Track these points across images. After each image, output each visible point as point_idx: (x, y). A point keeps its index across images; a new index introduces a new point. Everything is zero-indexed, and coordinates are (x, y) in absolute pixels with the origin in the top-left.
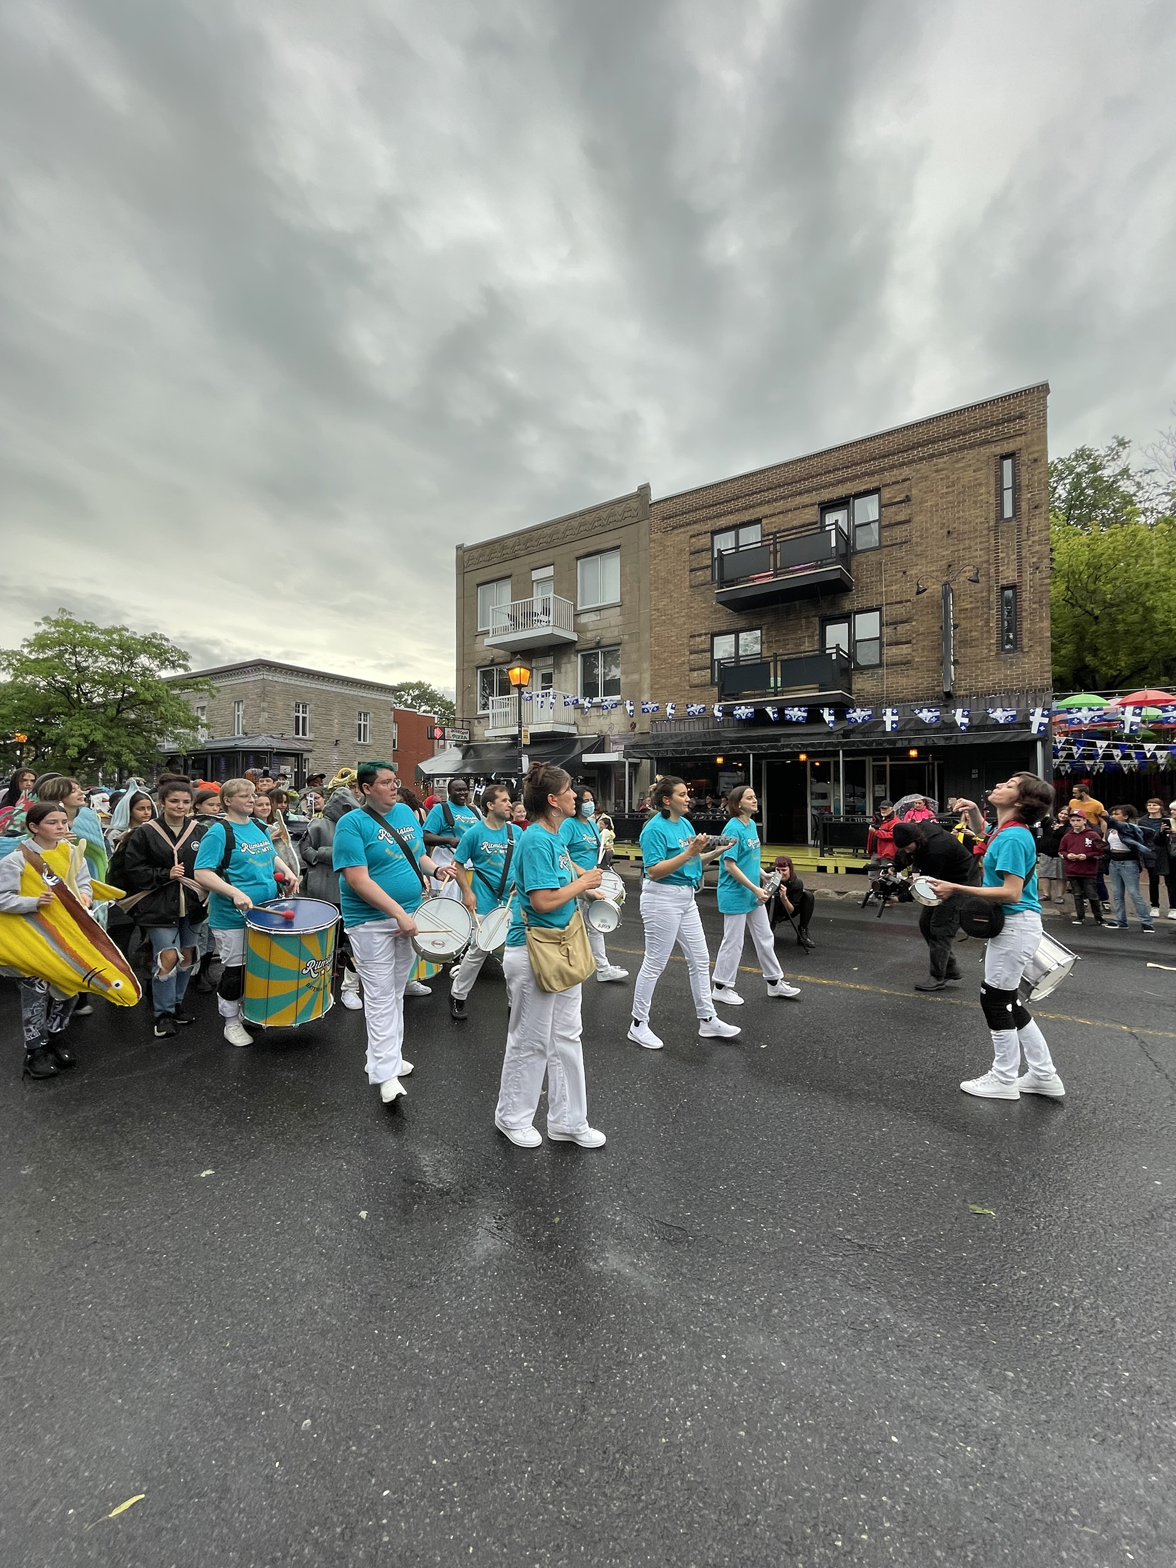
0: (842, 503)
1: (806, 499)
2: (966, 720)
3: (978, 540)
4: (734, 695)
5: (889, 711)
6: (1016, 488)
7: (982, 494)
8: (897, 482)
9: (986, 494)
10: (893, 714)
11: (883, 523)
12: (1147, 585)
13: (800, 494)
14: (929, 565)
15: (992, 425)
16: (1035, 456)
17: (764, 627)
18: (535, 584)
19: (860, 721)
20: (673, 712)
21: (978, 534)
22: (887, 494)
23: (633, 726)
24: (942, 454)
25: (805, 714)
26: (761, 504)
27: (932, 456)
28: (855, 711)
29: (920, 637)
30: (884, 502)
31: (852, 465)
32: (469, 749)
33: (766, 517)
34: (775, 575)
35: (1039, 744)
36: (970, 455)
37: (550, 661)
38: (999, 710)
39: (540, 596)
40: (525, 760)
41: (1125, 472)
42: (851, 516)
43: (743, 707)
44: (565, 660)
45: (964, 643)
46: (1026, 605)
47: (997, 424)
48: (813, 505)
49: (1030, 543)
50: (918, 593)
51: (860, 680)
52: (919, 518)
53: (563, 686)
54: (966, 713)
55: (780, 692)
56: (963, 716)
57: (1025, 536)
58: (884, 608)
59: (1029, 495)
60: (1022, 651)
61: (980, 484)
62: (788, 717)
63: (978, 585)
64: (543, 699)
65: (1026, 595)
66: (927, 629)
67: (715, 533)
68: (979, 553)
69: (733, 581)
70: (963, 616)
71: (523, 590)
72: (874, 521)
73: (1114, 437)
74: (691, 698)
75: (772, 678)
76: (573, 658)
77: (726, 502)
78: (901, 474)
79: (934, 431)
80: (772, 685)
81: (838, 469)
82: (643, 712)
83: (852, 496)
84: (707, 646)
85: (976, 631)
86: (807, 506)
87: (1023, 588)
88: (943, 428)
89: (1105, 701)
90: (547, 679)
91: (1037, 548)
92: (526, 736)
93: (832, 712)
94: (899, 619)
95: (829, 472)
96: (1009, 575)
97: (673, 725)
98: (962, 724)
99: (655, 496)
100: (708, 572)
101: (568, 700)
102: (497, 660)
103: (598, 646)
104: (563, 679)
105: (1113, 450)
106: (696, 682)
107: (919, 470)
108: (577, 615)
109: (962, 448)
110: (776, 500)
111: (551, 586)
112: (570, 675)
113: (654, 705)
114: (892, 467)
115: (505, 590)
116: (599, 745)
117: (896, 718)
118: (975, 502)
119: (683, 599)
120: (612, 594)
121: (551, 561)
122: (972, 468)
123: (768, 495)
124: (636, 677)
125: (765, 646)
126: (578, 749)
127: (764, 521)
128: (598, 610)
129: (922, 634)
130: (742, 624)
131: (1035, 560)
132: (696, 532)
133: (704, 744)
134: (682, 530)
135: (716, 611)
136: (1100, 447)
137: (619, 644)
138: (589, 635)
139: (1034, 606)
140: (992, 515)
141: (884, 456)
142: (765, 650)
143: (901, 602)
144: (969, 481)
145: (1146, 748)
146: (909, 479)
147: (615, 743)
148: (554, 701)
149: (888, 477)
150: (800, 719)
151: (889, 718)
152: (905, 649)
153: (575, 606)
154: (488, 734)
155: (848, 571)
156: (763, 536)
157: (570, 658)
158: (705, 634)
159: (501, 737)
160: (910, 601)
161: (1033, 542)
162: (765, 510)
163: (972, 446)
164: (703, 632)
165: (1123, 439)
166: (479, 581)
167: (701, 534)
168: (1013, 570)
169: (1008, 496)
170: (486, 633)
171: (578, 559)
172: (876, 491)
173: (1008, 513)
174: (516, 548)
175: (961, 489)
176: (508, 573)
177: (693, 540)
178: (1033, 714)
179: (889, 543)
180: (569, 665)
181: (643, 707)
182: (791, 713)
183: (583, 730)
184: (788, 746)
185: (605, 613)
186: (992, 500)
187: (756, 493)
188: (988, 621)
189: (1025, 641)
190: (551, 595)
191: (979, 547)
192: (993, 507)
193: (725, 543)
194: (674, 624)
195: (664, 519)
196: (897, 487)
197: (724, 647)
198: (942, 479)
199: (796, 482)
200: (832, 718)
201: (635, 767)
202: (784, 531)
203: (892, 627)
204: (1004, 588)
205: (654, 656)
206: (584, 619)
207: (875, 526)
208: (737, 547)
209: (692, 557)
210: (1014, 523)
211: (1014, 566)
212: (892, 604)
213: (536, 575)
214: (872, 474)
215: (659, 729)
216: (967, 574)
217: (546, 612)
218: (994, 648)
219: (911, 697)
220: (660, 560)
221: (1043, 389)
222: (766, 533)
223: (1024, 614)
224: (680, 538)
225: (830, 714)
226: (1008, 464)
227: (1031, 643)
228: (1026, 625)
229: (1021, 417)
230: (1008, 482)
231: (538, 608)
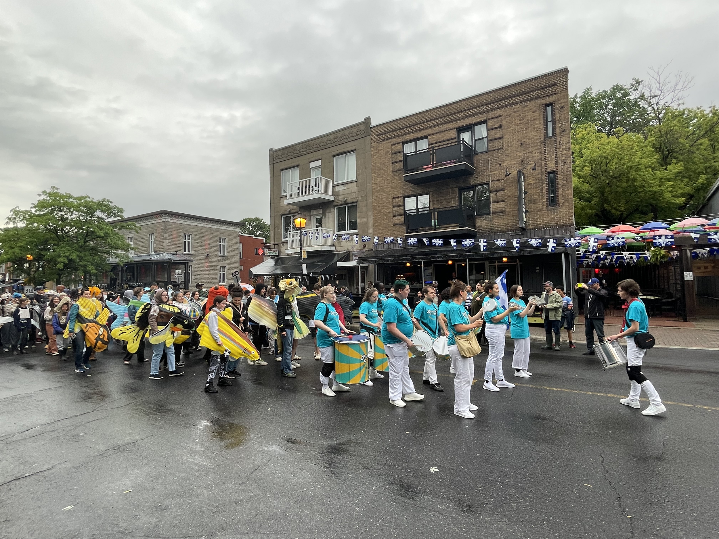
0: (468, 128)
1: (450, 126)
2: (518, 245)
3: (536, 148)
4: (416, 229)
5: (482, 240)
6: (554, 121)
7: (537, 124)
8: (495, 117)
9: (539, 124)
10: (484, 242)
11: (489, 139)
13: (447, 123)
14: (513, 160)
15: (541, 89)
16: (562, 105)
17: (431, 193)
18: (311, 170)
19: (468, 246)
20: (377, 241)
21: (535, 144)
22: (490, 123)
23: (364, 246)
24: (517, 103)
25: (442, 242)
26: (427, 128)
27: (512, 104)
28: (466, 241)
29: (509, 199)
30: (489, 128)
31: (472, 108)
32: (279, 260)
33: (430, 135)
34: (433, 167)
35: (563, 255)
36: (531, 104)
37: (320, 211)
38: (534, 240)
39: (315, 176)
40: (304, 267)
41: (642, 97)
42: (473, 134)
43: (412, 239)
44: (328, 211)
45: (531, 201)
46: (560, 181)
47: (543, 88)
48: (454, 129)
49: (561, 149)
50: (506, 176)
51: (480, 221)
52: (506, 136)
53: (327, 225)
54: (518, 241)
55: (437, 228)
56: (517, 243)
57: (558, 146)
58: (490, 183)
59: (560, 125)
60: (559, 205)
61: (536, 119)
62: (434, 243)
63: (537, 172)
64: (312, 235)
65: (560, 177)
66: (512, 194)
67: (404, 143)
68: (536, 155)
69: (412, 170)
70: (529, 187)
71: (305, 174)
72: (485, 138)
73: (633, 79)
74: (394, 231)
75: (433, 221)
76: (332, 210)
77: (410, 127)
78: (497, 113)
79: (513, 91)
80: (433, 225)
81: (465, 110)
82: (363, 241)
83: (473, 124)
84: (401, 203)
85: (536, 195)
86: (449, 130)
87: (558, 172)
88: (517, 90)
89: (602, 231)
90: (319, 222)
91: (565, 152)
92: (304, 254)
93: (455, 241)
94: (498, 189)
95: (461, 112)
96: (551, 166)
97: (385, 246)
98: (517, 247)
99: (374, 123)
100: (402, 164)
101: (325, 235)
102: (292, 211)
103: (345, 203)
104: (327, 221)
105: (633, 85)
106: (396, 223)
107: (506, 111)
108: (334, 187)
109: (527, 100)
110: (435, 126)
111: (320, 171)
112: (331, 219)
113: (368, 238)
114: (493, 110)
115: (296, 173)
116: (347, 257)
117: (485, 244)
118: (534, 128)
119: (389, 178)
120: (352, 176)
121: (319, 157)
122: (532, 110)
123: (430, 124)
124: (365, 220)
125: (431, 203)
126: (336, 258)
127: (429, 137)
128: (345, 184)
129: (510, 197)
130: (419, 191)
131: (564, 158)
132: (395, 143)
133: (399, 256)
134: (387, 141)
135: (405, 185)
136: (626, 83)
137: (356, 202)
138: (340, 197)
139: (564, 182)
140: (542, 135)
141: (488, 104)
142: (431, 205)
143: (499, 180)
144: (531, 118)
145: (624, 255)
146: (501, 116)
147: (355, 256)
148: (318, 236)
149: (491, 115)
150: (440, 244)
151: (482, 244)
152: (501, 205)
153: (333, 181)
154: (287, 252)
155: (472, 165)
156: (429, 145)
157: (330, 210)
158: (401, 197)
159: (295, 253)
160: (503, 179)
161: (563, 149)
162: (430, 131)
163: (531, 100)
164: (400, 195)
165: (638, 80)
166: (282, 168)
167: (397, 144)
168: (554, 163)
169: (550, 125)
170: (286, 196)
171: (334, 156)
172: (485, 122)
173: (550, 134)
174: (301, 150)
175: (527, 121)
176: (297, 163)
177: (393, 147)
178: (549, 242)
179: (492, 149)
180: (330, 214)
181: (363, 238)
182: (435, 241)
183: (338, 249)
184: (441, 257)
185: (348, 186)
186: (542, 127)
187: (425, 122)
188: (542, 190)
189: (560, 200)
190: (320, 176)
191: (536, 151)
192: (542, 131)
193: (409, 149)
194: (384, 192)
195: (378, 135)
196: (495, 120)
197: (410, 204)
198: (517, 116)
199: (445, 117)
200: (455, 244)
201: (365, 269)
202: (440, 142)
203: (495, 193)
204: (549, 173)
205: (374, 208)
206: (338, 189)
207: (485, 140)
208: (416, 151)
209: (393, 156)
210: (553, 139)
211: (554, 161)
212: (494, 181)
213: (312, 165)
214: (482, 113)
215: (378, 248)
216: (531, 166)
217: (317, 185)
218: (545, 204)
219: (505, 230)
220: (377, 157)
221: (565, 71)
222: (430, 143)
223: (559, 186)
224: (386, 145)
226: (549, 109)
227: (563, 201)
228: (560, 192)
229: (555, 85)
230: (550, 119)
231: (313, 184)
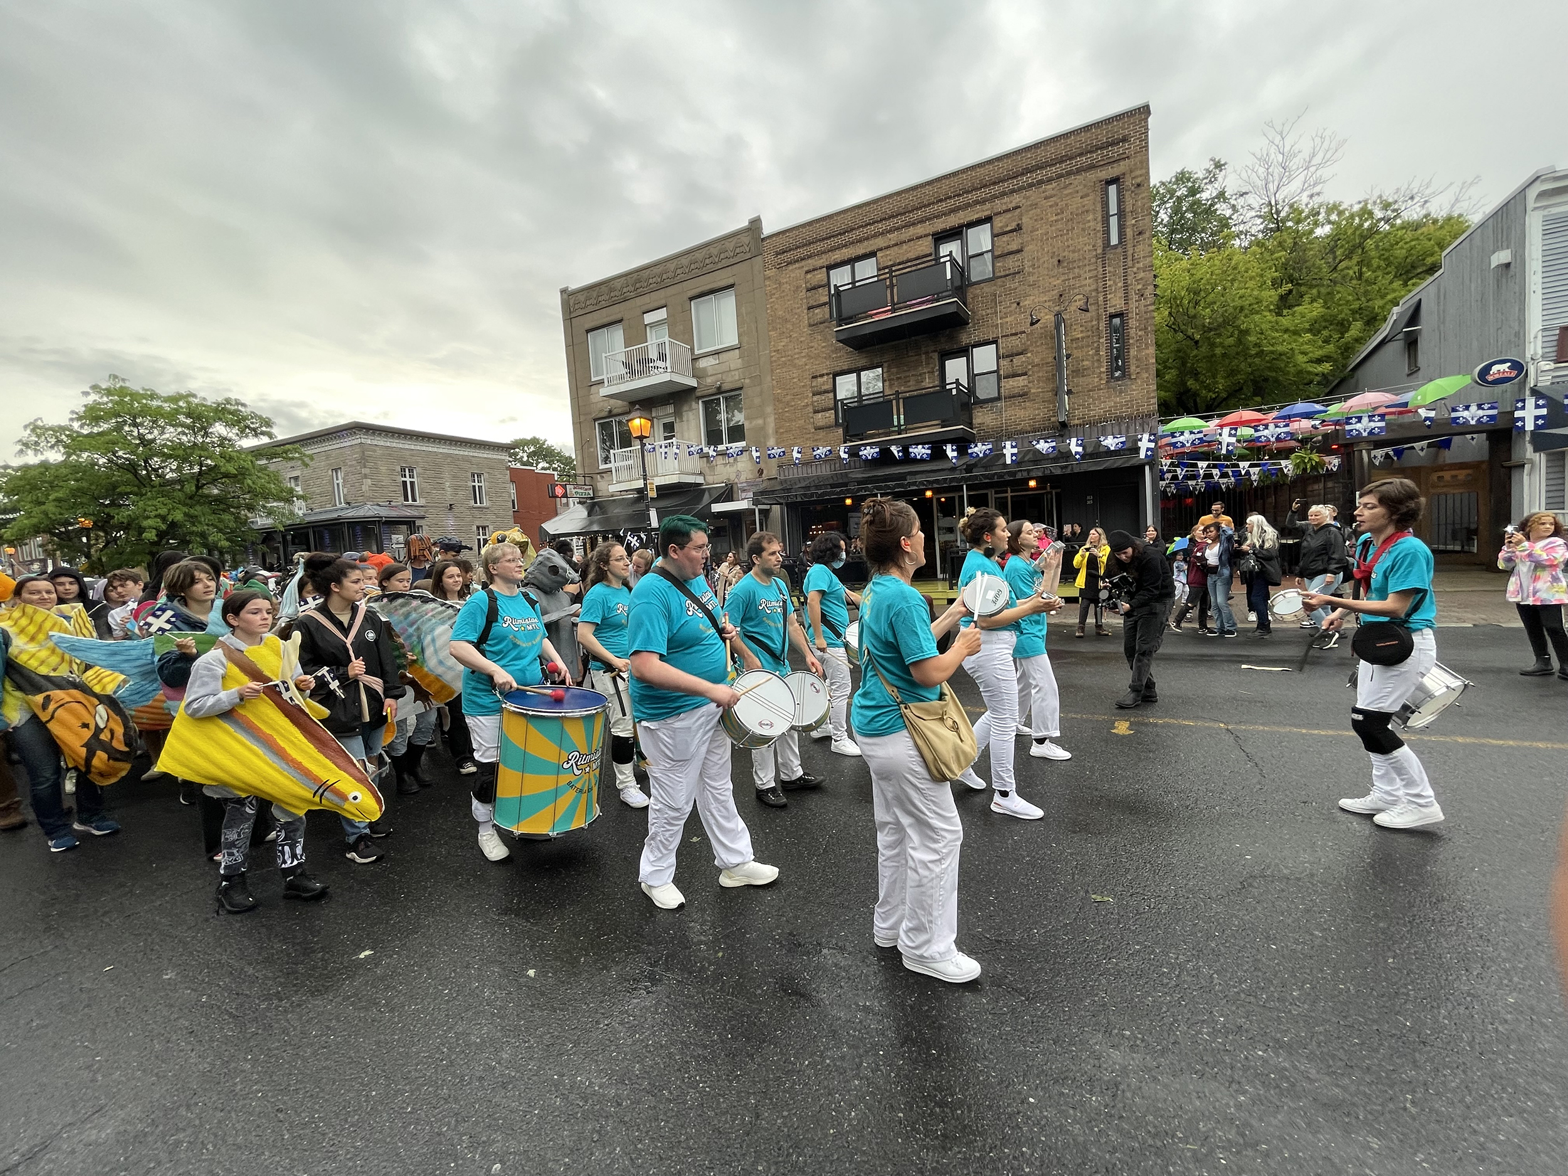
0: (955, 233)
1: (920, 230)
2: (1080, 449)
3: (1087, 268)
4: (858, 435)
5: (1008, 444)
6: (1121, 214)
7: (1089, 221)
8: (1009, 210)
9: (1093, 220)
10: (1012, 447)
11: (996, 253)
12: (1242, 309)
13: (914, 224)
14: (1042, 295)
15: (1097, 149)
16: (1139, 180)
17: (885, 365)
18: (648, 328)
19: (981, 455)
20: (799, 456)
21: (1086, 262)
22: (999, 222)
23: (761, 472)
24: (1050, 180)
25: (929, 452)
26: (875, 236)
27: (1041, 182)
28: (976, 446)
29: (1035, 369)
30: (996, 232)
31: (963, 193)
32: (594, 506)
33: (881, 249)
34: (893, 310)
35: (1147, 468)
36: (1077, 180)
37: (670, 409)
38: (1110, 438)
39: (656, 340)
40: (653, 514)
41: (1221, 195)
42: (964, 247)
43: (868, 448)
44: (685, 408)
45: (1077, 372)
46: (1132, 332)
47: (1101, 148)
48: (926, 236)
49: (1135, 269)
50: (1032, 324)
51: (980, 414)
52: (1031, 247)
53: (686, 435)
54: (1080, 442)
55: (903, 430)
56: (1077, 445)
57: (1130, 263)
58: (1000, 341)
59: (1133, 221)
60: (1130, 378)
61: (1087, 211)
62: (913, 455)
63: (1088, 314)
64: (666, 450)
65: (1133, 323)
66: (1042, 359)
67: (830, 267)
68: (1088, 281)
69: (851, 318)
70: (1075, 345)
71: (637, 335)
72: (987, 252)
73: (1211, 160)
74: (816, 440)
75: (895, 417)
76: (694, 405)
77: (840, 234)
78: (1011, 202)
79: (1042, 155)
80: (896, 423)
81: (950, 198)
82: (770, 457)
83: (965, 226)
84: (829, 386)
85: (1087, 360)
86: (921, 237)
87: (1130, 315)
88: (1051, 152)
89: (1205, 424)
90: (669, 428)
91: (1142, 275)
92: (652, 489)
93: (954, 447)
94: (1015, 351)
95: (941, 201)
96: (1116, 303)
97: (800, 469)
98: (1077, 453)
99: (767, 230)
100: (827, 309)
101: (692, 449)
102: (615, 411)
103: (719, 391)
104: (685, 427)
105: (1210, 172)
106: (821, 424)
107: (1029, 197)
108: (695, 359)
109: (1069, 174)
110: (890, 231)
111: (665, 329)
112: (693, 423)
113: (779, 450)
114: (1003, 194)
115: (617, 335)
116: (728, 494)
117: (1015, 451)
118: (1083, 230)
119: (802, 339)
120: (731, 338)
121: (663, 302)
122: (1080, 194)
123: (882, 227)
124: (760, 422)
125: (887, 383)
126: (706, 498)
127: (879, 254)
128: (717, 353)
129: (1037, 365)
130: (862, 362)
131: (1140, 287)
132: (811, 268)
133: (833, 486)
134: (797, 265)
135: (837, 350)
136: (1198, 168)
137: (741, 388)
138: (709, 380)
139: (1140, 333)
140: (1100, 243)
141: (994, 183)
142: (887, 388)
143: (1016, 334)
144: (1077, 209)
145: (1241, 466)
146: (1019, 207)
147: (744, 491)
148: (678, 451)
149: (999, 205)
150: (925, 456)
151: (1009, 451)
152: (1021, 381)
153: (692, 350)
154: (613, 489)
155: (965, 304)
156: (879, 270)
157: (691, 405)
158: (828, 374)
159: (627, 491)
160: (1024, 332)
161: (1138, 269)
162: (880, 242)
163: (1079, 171)
164: (825, 372)
165: (1219, 162)
166: (588, 326)
167: (814, 270)
168: (1120, 298)
169: (1114, 221)
170: (601, 382)
171: (691, 299)
172: (988, 219)
173: (1114, 241)
174: (625, 290)
175: (1070, 216)
176: (618, 317)
177: (809, 276)
178: (1140, 440)
179: (1003, 274)
180: (690, 413)
181: (769, 452)
182: (915, 451)
183: (710, 479)
184: (914, 484)
185: (723, 356)
186: (1099, 227)
187: (870, 224)
188: (1098, 350)
189: (1133, 368)
190: (667, 339)
191: (1088, 275)
192: (1100, 235)
193: (841, 278)
194: (795, 366)
195: (777, 254)
196: (1009, 215)
197: (846, 387)
198: (1051, 206)
199: (909, 212)
200: (955, 454)
201: (765, 514)
202: (899, 264)
203: (1009, 359)
204: (1112, 316)
205: (777, 400)
206: (703, 363)
207: (988, 256)
208: (853, 282)
209: (809, 294)
210: (1120, 250)
211: (1121, 294)
212: (1007, 336)
213: (649, 318)
214: (983, 202)
215: (787, 474)
216: (1078, 303)
217: (662, 357)
218: (1104, 376)
219: (1029, 429)
220: (777, 298)
221: (1144, 111)
222: (882, 266)
223: (1131, 341)
224: (795, 272)
225: (953, 450)
226: (1113, 189)
227: (1138, 370)
228: (1133, 352)
229: (1124, 140)
230: (1113, 209)
231: (654, 354)
